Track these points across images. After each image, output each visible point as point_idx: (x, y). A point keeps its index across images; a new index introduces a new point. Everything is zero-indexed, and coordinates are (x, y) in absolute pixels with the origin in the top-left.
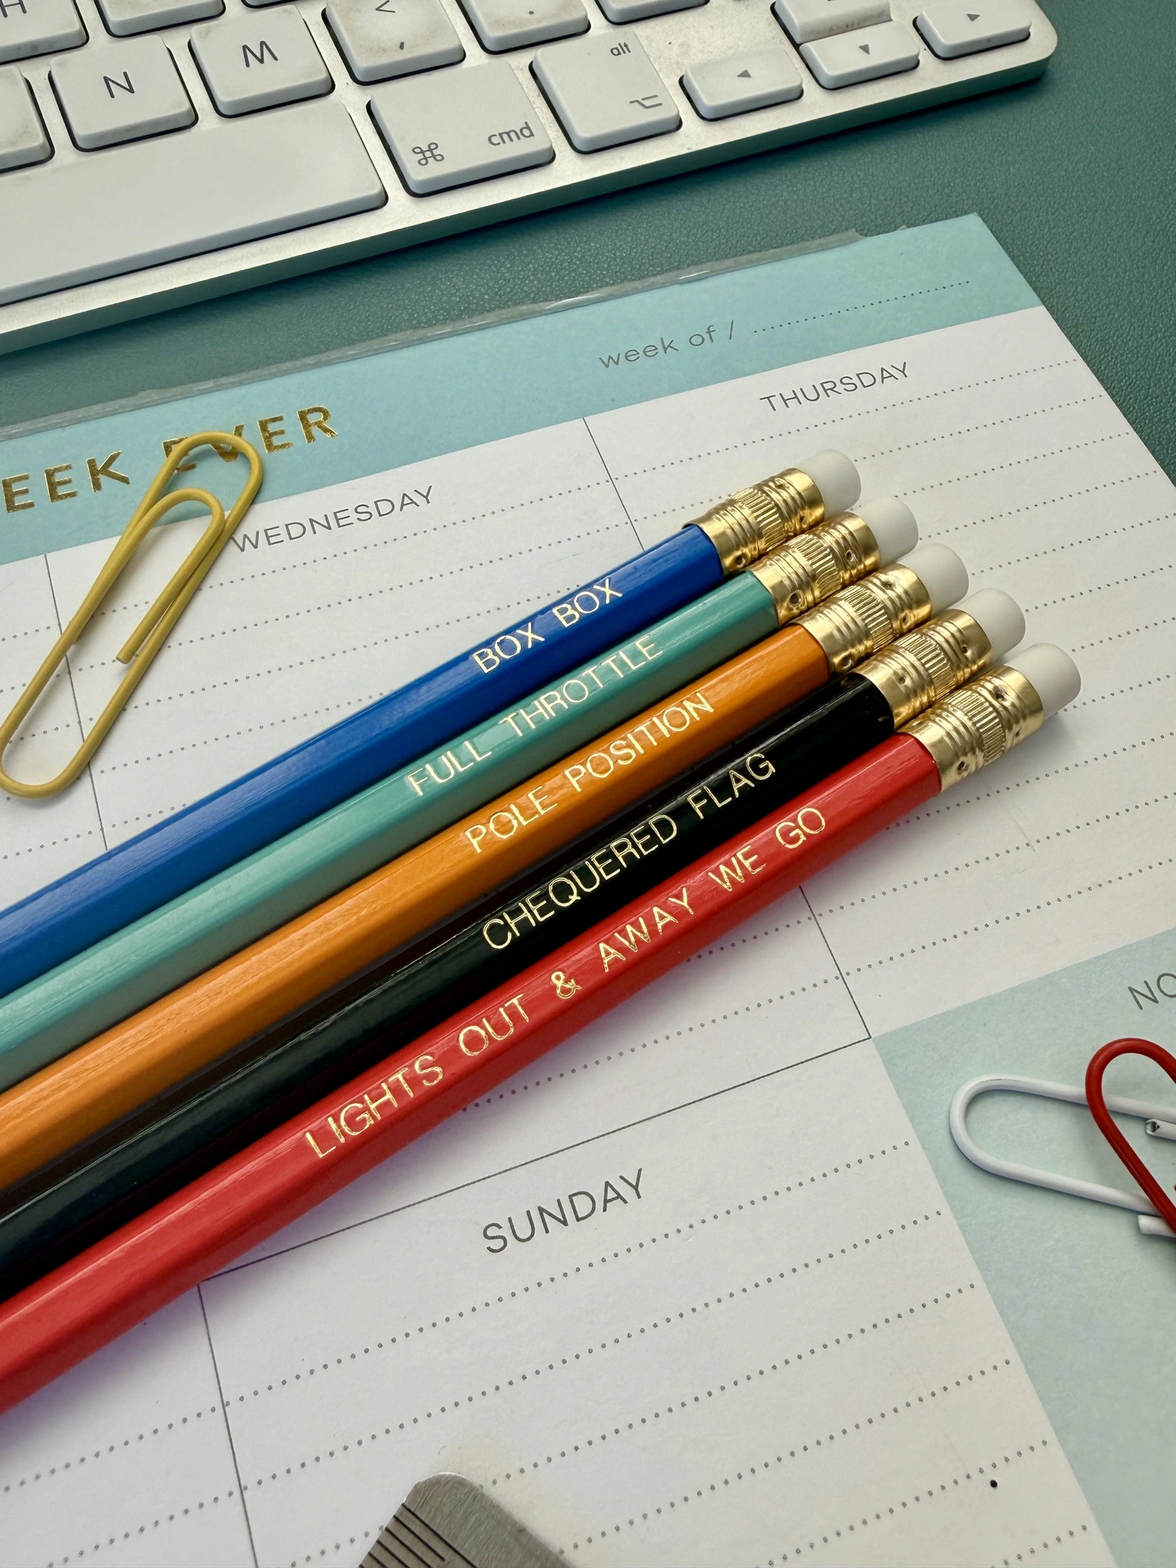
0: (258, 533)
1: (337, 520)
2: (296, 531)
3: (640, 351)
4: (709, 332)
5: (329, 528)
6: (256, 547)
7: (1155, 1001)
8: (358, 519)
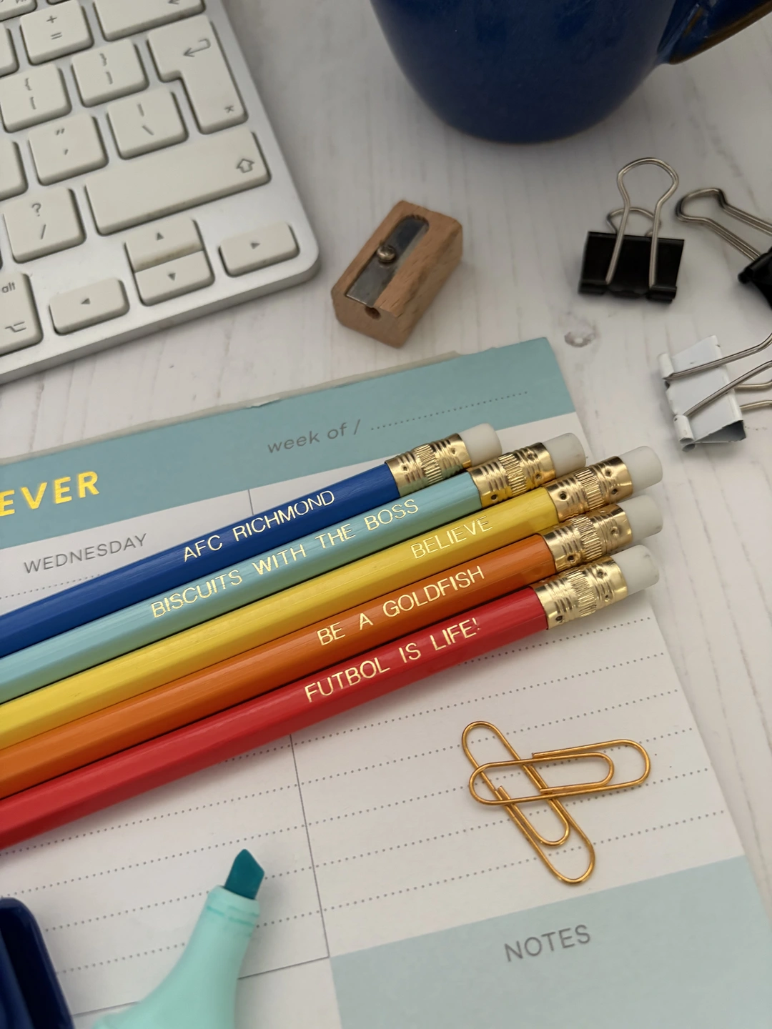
0: (40, 560)
1: (87, 554)
2: (61, 560)
3: (295, 441)
4: (342, 428)
5: (80, 559)
6: (36, 570)
7: (520, 956)
8: (99, 555)
